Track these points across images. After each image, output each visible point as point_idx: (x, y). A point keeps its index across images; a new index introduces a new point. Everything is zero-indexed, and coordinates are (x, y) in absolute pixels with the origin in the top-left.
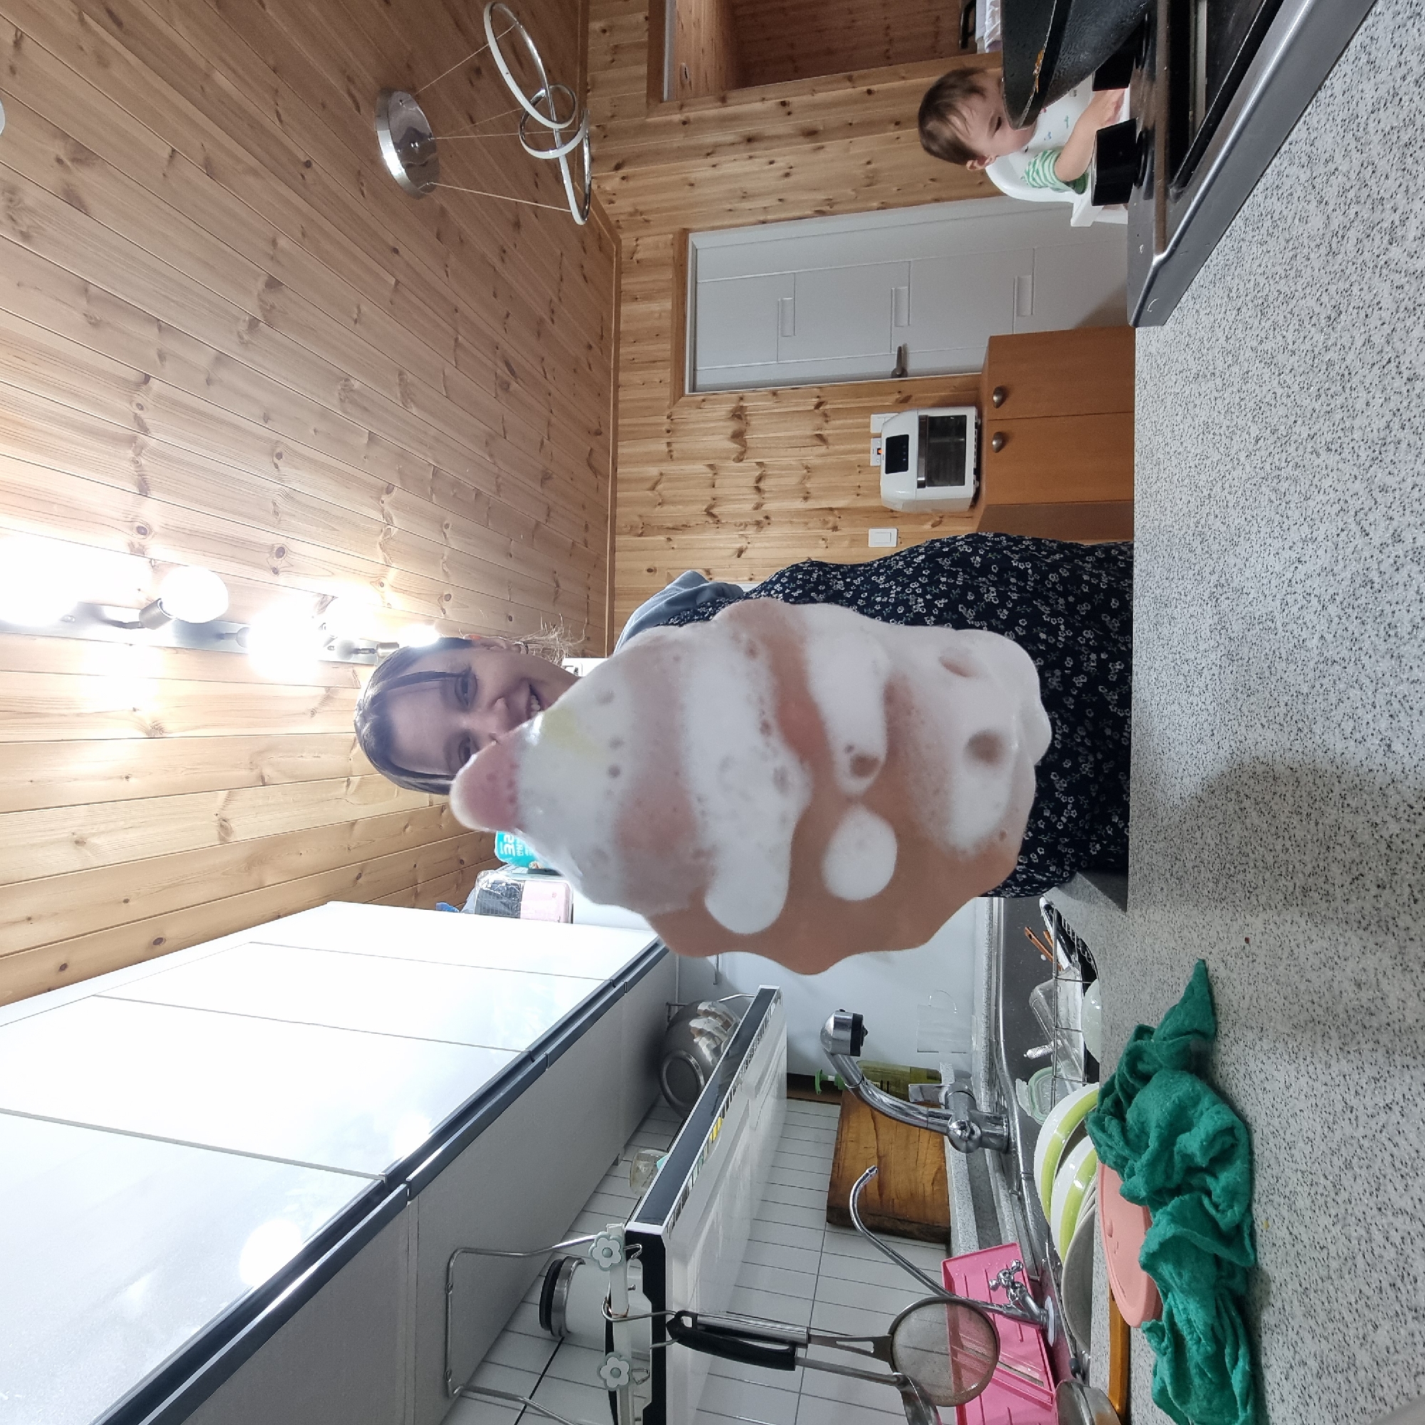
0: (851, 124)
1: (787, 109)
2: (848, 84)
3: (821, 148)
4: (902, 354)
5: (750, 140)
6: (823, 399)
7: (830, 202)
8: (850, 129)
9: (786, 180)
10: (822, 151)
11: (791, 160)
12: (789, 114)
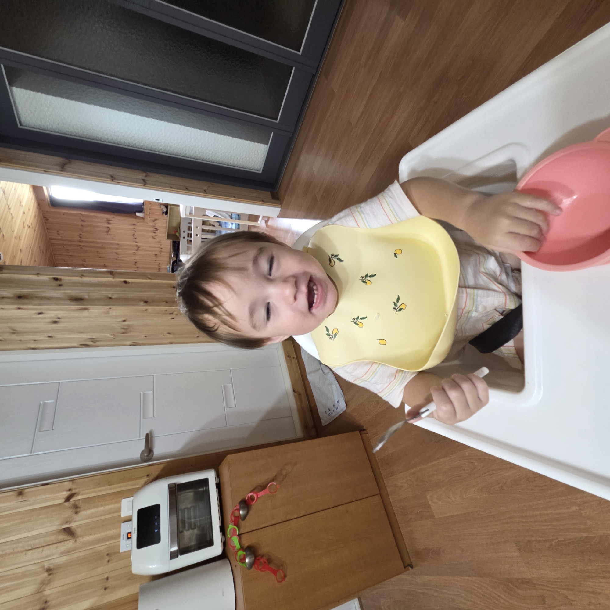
0: (110, 298)
1: (59, 283)
2: (110, 276)
3: (86, 309)
4: (149, 439)
5: (20, 297)
6: (73, 492)
7: (94, 340)
8: (110, 301)
9: (54, 325)
10: (86, 311)
11: (60, 314)
12: (60, 285)
